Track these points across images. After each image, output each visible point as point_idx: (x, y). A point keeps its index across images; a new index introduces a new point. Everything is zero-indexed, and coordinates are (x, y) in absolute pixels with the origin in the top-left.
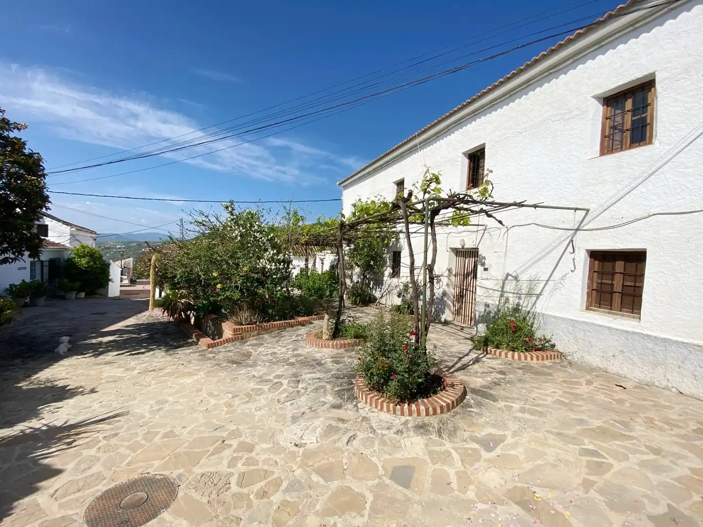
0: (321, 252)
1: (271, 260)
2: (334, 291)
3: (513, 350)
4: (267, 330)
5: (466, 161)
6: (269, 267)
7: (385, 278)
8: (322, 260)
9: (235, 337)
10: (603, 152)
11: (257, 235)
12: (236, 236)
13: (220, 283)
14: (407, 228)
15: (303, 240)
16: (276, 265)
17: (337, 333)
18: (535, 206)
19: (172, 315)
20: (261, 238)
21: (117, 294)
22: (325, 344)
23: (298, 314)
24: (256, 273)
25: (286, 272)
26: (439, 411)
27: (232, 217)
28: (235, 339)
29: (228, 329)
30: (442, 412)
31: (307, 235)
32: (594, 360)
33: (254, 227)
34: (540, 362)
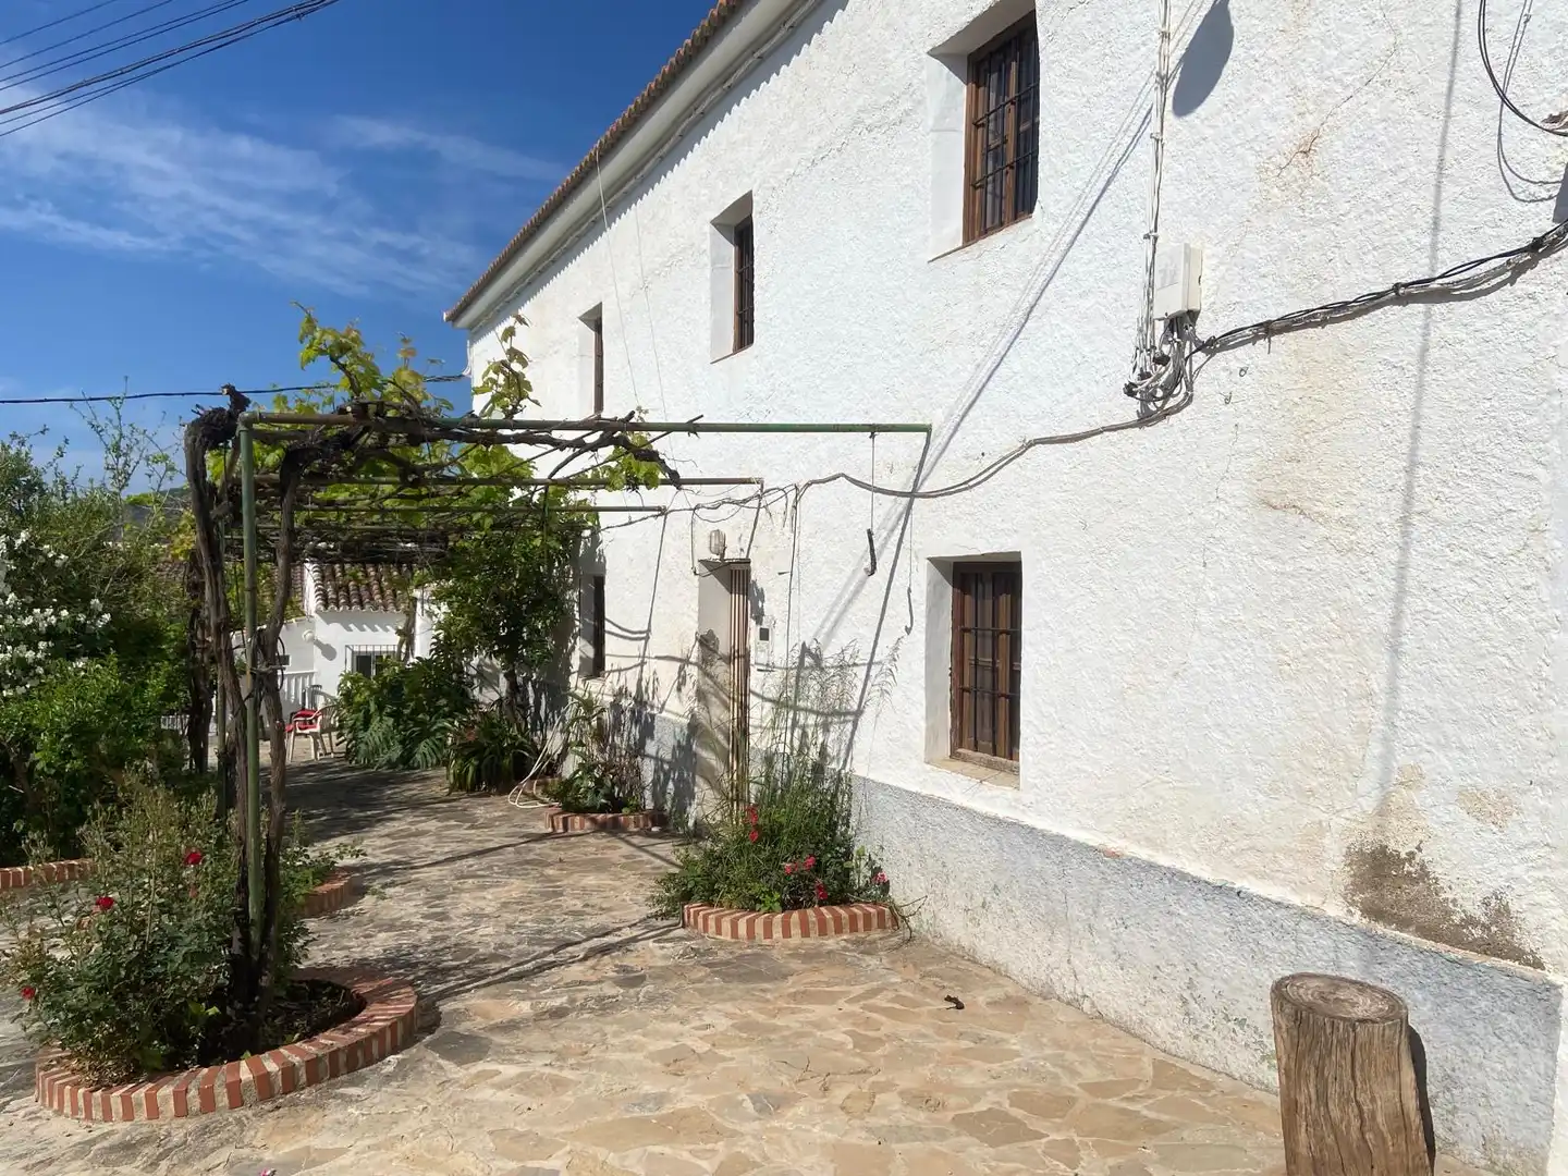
2: (421, 737)
5: (729, 251)
7: (573, 680)
10: (969, 241)
26: (222, 1098)
34: (813, 940)
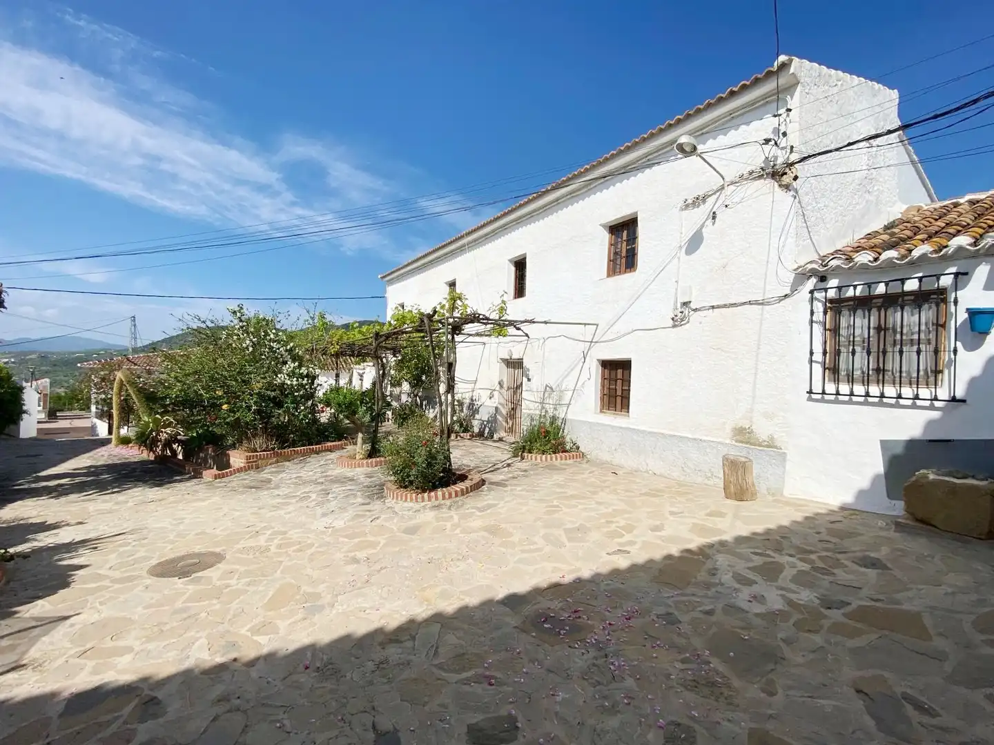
0: (359, 364)
1: (292, 375)
3: (543, 452)
4: (288, 459)
5: (513, 269)
6: (289, 382)
8: (361, 376)
9: (248, 466)
10: (609, 276)
11: (274, 345)
12: (248, 346)
13: (226, 403)
14: (453, 338)
15: (333, 349)
16: (297, 380)
17: (373, 453)
18: (546, 323)
19: (151, 449)
20: (279, 349)
21: (34, 434)
22: (359, 463)
23: (327, 439)
24: (272, 391)
25: (311, 388)
26: (453, 495)
27: (241, 324)
28: (249, 469)
29: (237, 458)
30: (456, 496)
31: (337, 344)
32: (606, 457)
33: (269, 335)
34: (563, 461)
